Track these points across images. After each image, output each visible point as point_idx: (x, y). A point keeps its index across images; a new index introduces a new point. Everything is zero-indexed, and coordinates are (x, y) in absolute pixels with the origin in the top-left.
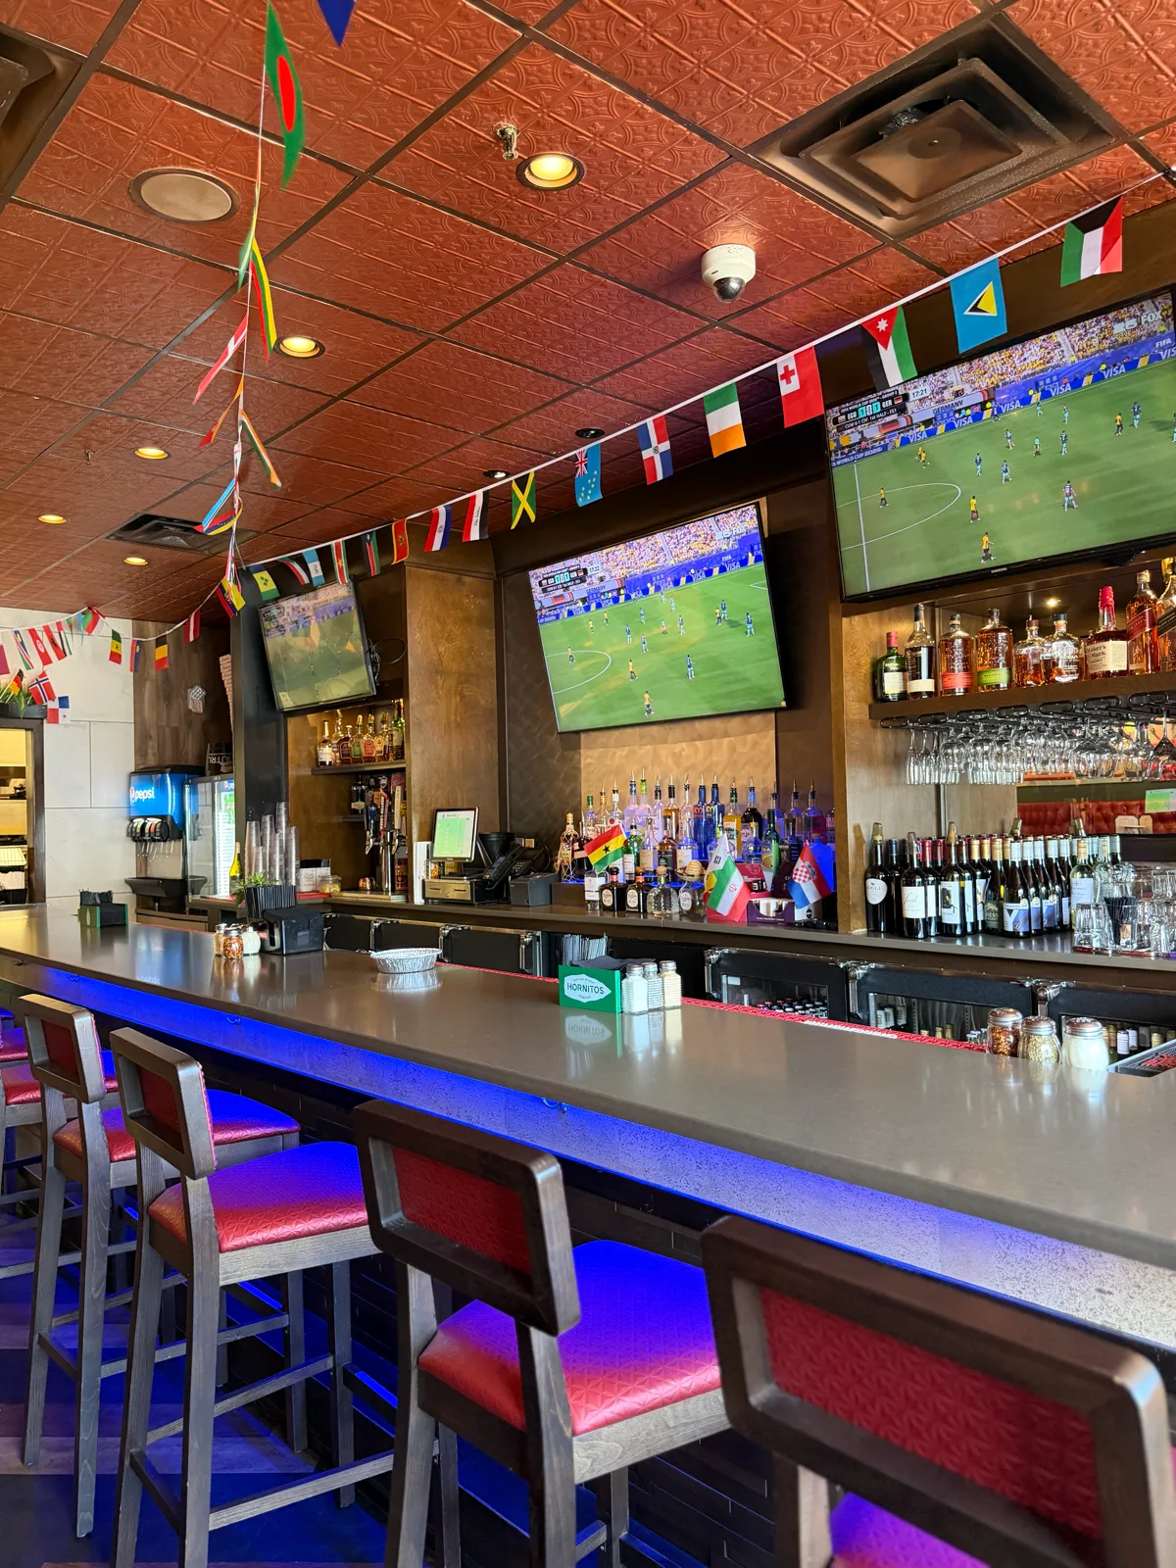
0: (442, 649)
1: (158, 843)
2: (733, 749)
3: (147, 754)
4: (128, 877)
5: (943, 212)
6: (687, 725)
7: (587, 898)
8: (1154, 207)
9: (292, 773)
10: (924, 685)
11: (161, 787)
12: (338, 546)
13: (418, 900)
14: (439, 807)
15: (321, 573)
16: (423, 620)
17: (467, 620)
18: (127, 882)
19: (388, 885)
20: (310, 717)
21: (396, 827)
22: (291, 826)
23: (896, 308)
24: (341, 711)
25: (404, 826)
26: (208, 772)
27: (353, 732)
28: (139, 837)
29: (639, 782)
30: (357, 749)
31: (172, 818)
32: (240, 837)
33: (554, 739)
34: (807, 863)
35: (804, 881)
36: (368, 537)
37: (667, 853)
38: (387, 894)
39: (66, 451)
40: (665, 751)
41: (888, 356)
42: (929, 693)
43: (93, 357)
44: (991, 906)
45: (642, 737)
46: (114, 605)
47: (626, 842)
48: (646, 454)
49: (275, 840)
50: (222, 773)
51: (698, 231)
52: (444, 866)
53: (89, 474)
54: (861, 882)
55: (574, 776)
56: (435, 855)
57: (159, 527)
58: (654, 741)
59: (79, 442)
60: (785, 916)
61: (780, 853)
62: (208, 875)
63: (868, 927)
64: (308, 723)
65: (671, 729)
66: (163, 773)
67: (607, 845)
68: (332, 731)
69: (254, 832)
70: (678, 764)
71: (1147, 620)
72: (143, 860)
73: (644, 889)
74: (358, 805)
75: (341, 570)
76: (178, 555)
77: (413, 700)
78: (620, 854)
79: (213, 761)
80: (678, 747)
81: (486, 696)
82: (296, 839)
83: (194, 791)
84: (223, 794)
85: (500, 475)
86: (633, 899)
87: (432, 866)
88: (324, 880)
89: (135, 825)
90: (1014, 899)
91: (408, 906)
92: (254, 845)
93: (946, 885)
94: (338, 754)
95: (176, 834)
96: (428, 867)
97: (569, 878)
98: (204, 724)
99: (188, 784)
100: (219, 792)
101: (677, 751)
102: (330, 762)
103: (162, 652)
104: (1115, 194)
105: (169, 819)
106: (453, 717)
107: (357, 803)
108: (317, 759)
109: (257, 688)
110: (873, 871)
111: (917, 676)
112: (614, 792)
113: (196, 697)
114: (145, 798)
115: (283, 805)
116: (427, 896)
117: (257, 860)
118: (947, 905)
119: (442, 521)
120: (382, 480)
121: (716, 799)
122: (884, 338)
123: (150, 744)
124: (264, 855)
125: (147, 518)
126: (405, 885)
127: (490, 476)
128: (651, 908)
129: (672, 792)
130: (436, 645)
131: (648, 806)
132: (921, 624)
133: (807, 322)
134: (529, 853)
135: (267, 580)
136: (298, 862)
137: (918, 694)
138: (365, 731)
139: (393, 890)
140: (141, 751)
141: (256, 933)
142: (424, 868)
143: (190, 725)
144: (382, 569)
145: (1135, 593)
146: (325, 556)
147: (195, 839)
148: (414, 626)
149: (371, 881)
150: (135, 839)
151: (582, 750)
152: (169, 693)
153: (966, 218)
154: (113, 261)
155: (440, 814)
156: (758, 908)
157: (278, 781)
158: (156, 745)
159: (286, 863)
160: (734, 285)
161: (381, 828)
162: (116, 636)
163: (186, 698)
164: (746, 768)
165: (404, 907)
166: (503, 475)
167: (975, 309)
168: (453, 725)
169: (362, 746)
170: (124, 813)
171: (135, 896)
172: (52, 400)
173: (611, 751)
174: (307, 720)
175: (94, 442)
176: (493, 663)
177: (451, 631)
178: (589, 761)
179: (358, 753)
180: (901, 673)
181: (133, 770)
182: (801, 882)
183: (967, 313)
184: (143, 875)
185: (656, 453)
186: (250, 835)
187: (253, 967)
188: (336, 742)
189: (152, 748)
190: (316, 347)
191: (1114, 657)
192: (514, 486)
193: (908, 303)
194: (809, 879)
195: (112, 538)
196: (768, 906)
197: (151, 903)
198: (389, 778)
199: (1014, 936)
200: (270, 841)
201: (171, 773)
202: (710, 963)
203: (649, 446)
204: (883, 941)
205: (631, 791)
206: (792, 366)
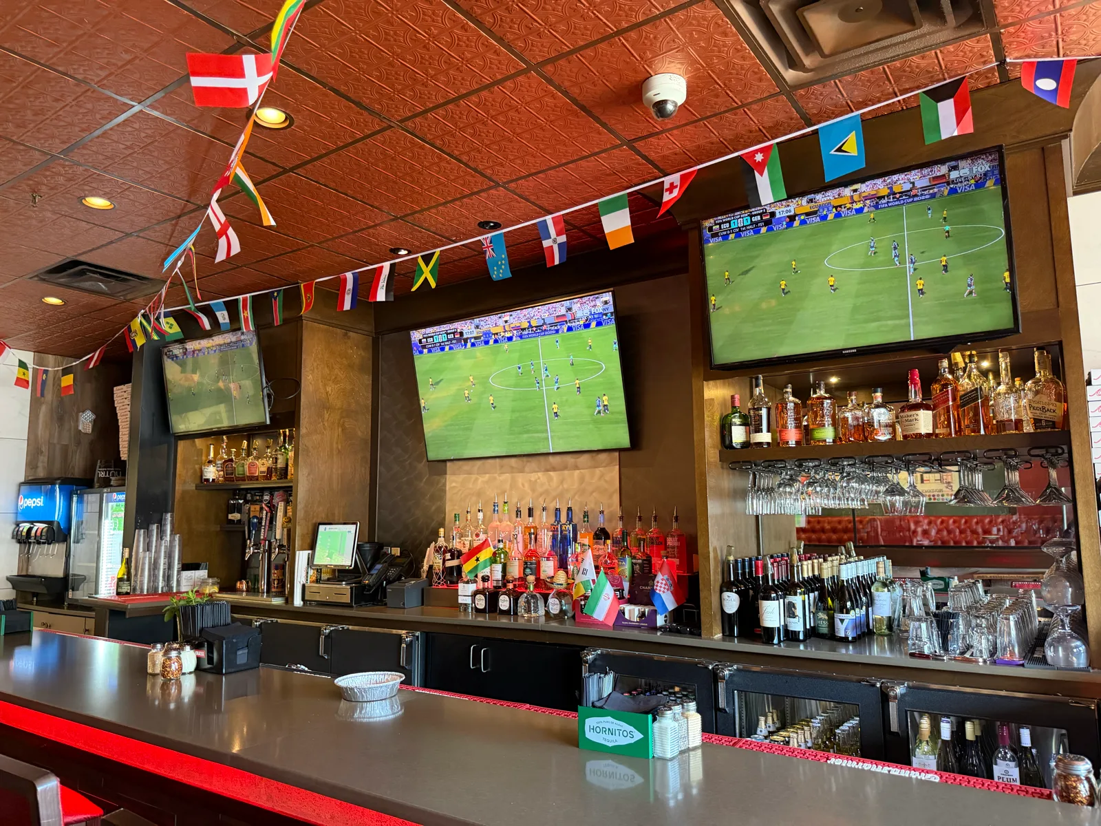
0: (329, 389)
1: (42, 546)
2: (582, 479)
3: (37, 467)
4: (8, 574)
5: (835, 72)
6: (542, 458)
7: (460, 601)
8: (978, 90)
9: (178, 488)
10: (764, 437)
11: (50, 496)
12: (245, 300)
13: (298, 602)
14: (319, 521)
15: (227, 320)
16: (315, 364)
17: (351, 366)
18: (8, 579)
19: (263, 585)
20: (197, 441)
21: (278, 537)
22: (176, 534)
23: (772, 145)
24: (227, 437)
25: (285, 537)
26: (97, 485)
27: (238, 454)
28: (24, 540)
29: (501, 504)
30: (241, 469)
31: (59, 523)
32: (128, 542)
33: (422, 466)
34: (666, 577)
35: (664, 592)
36: (275, 294)
37: (531, 561)
38: (262, 596)
39: (13, 193)
40: (521, 478)
41: (763, 183)
42: (768, 444)
43: (47, 116)
44: (822, 615)
45: (502, 467)
46: (19, 339)
47: (494, 554)
48: (546, 243)
49: (161, 545)
50: (111, 486)
51: (652, 58)
52: (321, 572)
53: (30, 218)
54: (718, 594)
55: (440, 495)
56: (315, 563)
57: (83, 273)
58: (512, 470)
59: (28, 185)
60: (647, 621)
61: (633, 567)
62: (89, 573)
63: (723, 633)
64: (196, 445)
65: (528, 462)
66: (53, 484)
67: (478, 556)
68: (216, 453)
69: (142, 539)
70: (533, 490)
71: (950, 396)
72: (26, 559)
73: (515, 596)
74: (235, 516)
75: (246, 320)
76: (93, 298)
77: (303, 431)
78: (488, 564)
79: (102, 475)
80: (534, 476)
81: (362, 428)
82: (179, 546)
83: (80, 501)
84: (110, 504)
85: (403, 252)
86: (504, 603)
87: (311, 572)
88: (204, 582)
89: (21, 529)
90: (843, 609)
91: (288, 607)
92: (141, 550)
93: (791, 598)
94: (222, 473)
95: (61, 538)
96: (307, 573)
97: (439, 583)
98: (92, 443)
99: (77, 494)
100: (107, 502)
101: (533, 479)
102: (213, 480)
103: (68, 380)
104: (960, 75)
105: (55, 524)
106: (335, 446)
107: (234, 515)
108: (201, 476)
109: (153, 415)
110: (726, 586)
111: (759, 430)
112: (479, 511)
113: (86, 421)
114: (33, 505)
115: (169, 515)
116: (306, 598)
117: (144, 564)
118: (794, 616)
119: (350, 285)
120: (301, 247)
121: (570, 520)
122: (761, 167)
123: (41, 458)
124: (150, 558)
125: (75, 263)
126: (283, 586)
127: (394, 252)
128: (521, 611)
129: (531, 512)
130: (325, 385)
131: (509, 523)
132: (760, 390)
133: (694, 151)
134: (398, 561)
135: (172, 325)
136: (180, 566)
137: (761, 444)
138: (249, 454)
139: (268, 591)
140: (31, 464)
141: (192, 651)
142: (304, 574)
143: (78, 443)
144: (284, 320)
145: (938, 375)
146: (232, 308)
147: (78, 542)
148: (307, 369)
149: (247, 583)
150: (19, 542)
151: (448, 476)
152: (62, 414)
153: (849, 78)
154: (65, 45)
155: (322, 528)
156: (624, 613)
157: (165, 495)
158: (46, 459)
159: (170, 566)
160: (670, 107)
161: (262, 537)
162: (22, 365)
163: (77, 421)
164: (594, 494)
165: (284, 609)
166: (406, 252)
167: (840, 150)
168: (335, 453)
169: (246, 467)
170: (11, 518)
171: (15, 591)
172: (11, 140)
173: (474, 477)
174: (194, 442)
175: (44, 187)
176: (369, 402)
177: (337, 375)
178: (454, 484)
179: (241, 473)
180: (743, 427)
181: (22, 480)
182: (661, 593)
183: (832, 152)
184: (24, 573)
185: (554, 242)
186: (139, 541)
187: (189, 685)
188: (220, 462)
189: (43, 462)
190: (286, 119)
191: (924, 422)
192: (420, 261)
193: (781, 142)
194: (668, 590)
195: (36, 279)
196: (632, 612)
197: (29, 597)
198: (272, 495)
199: (844, 640)
200: (156, 546)
201: (60, 484)
202: (587, 663)
203: (549, 237)
204: (736, 645)
205: (494, 510)
206: (677, 183)
